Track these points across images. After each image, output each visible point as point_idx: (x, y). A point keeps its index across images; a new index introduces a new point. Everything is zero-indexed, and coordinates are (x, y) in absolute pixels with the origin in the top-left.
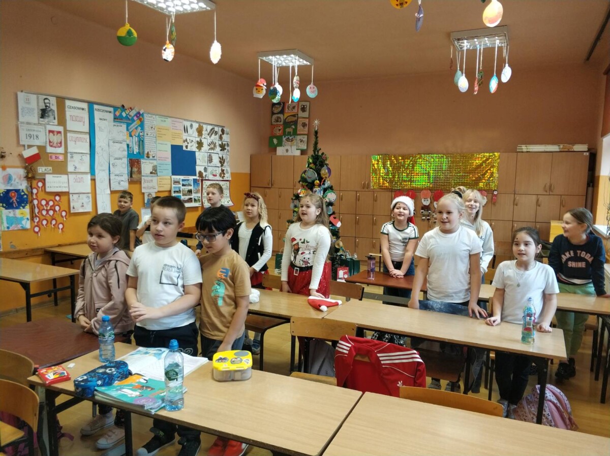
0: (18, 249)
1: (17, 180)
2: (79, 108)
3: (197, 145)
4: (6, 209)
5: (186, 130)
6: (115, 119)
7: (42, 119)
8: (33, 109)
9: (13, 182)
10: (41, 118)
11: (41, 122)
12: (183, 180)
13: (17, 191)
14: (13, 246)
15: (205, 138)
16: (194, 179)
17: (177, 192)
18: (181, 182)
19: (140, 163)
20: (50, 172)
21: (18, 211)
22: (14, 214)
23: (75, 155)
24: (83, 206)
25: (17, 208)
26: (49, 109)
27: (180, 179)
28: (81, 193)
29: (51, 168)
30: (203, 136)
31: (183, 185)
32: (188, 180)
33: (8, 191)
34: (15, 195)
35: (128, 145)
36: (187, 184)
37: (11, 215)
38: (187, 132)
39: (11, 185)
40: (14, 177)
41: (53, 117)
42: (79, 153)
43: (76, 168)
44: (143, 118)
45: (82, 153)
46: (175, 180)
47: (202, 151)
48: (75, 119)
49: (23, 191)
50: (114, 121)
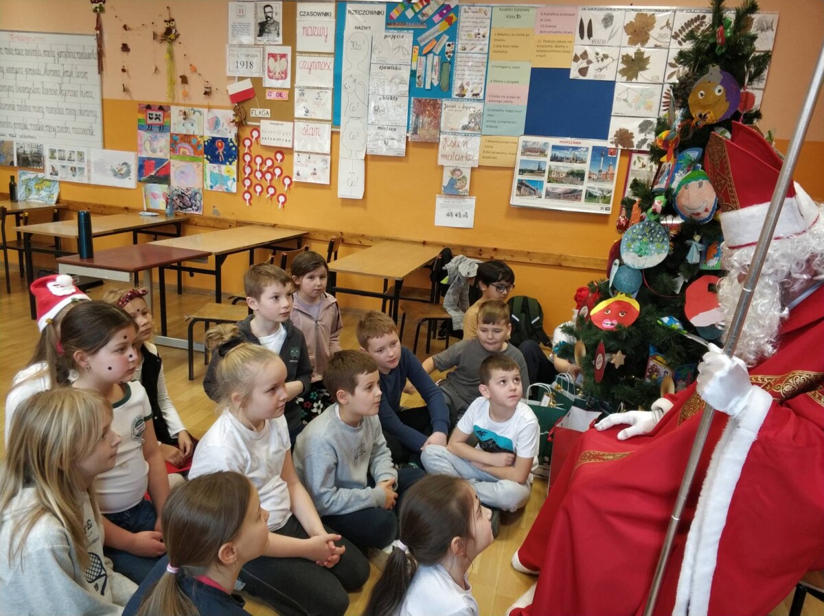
0: (222, 216)
1: (226, 126)
2: (319, 14)
3: (622, 66)
4: (211, 162)
5: (586, 31)
6: (387, 24)
7: (259, 38)
8: (249, 24)
9: (220, 128)
10: (259, 36)
11: (259, 43)
12: (555, 147)
13: (224, 140)
14: (215, 212)
15: (656, 46)
16: (595, 149)
17: (532, 172)
18: (549, 152)
19: (440, 107)
20: (267, 116)
21: (223, 167)
22: (219, 171)
23: (306, 91)
24: (315, 174)
25: (223, 163)
26: (272, 21)
27: (546, 144)
28: (312, 153)
29: (269, 110)
30: (651, 42)
31: (554, 159)
32: (575, 148)
33: (214, 140)
34: (222, 146)
35: (413, 73)
36: (571, 156)
37: (216, 171)
38: (590, 35)
39: (219, 131)
40: (222, 121)
41: (276, 32)
42: (314, 88)
43: (307, 112)
44: (457, 16)
45: (318, 88)
46: (529, 145)
47: (640, 79)
48: (312, 32)
49: (232, 142)
50: (386, 28)
